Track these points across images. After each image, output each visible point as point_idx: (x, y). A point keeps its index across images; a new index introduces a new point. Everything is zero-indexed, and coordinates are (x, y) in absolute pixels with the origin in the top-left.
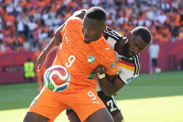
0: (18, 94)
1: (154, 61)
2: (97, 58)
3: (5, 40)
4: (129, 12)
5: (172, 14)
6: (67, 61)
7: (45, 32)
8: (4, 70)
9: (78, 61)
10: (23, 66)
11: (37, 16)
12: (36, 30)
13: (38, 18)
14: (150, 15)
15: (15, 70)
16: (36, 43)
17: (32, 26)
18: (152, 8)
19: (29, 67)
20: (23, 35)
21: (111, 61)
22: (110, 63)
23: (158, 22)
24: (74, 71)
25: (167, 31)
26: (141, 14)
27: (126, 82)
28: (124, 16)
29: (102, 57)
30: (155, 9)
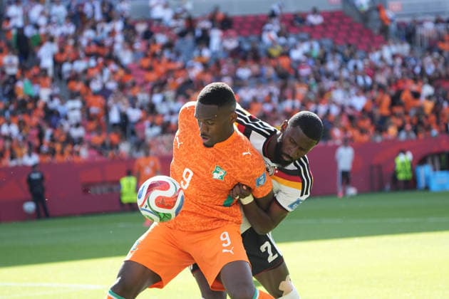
0: (111, 232)
1: (345, 174)
2: (229, 171)
3: (87, 138)
4: (302, 91)
5: (375, 94)
6: (182, 179)
7: (157, 125)
8: (86, 191)
9: (197, 178)
10: (118, 183)
11: (143, 97)
12: (141, 121)
13: (144, 100)
14: (338, 95)
15: (105, 189)
16: (141, 145)
17: (135, 114)
18: (341, 83)
19: (129, 185)
20: (119, 130)
21: (253, 174)
22: (253, 177)
23: (352, 107)
24: (195, 194)
25: (366, 123)
26: (322, 95)
27: (289, 209)
28: (294, 97)
29: (237, 168)
30: (346, 85)
